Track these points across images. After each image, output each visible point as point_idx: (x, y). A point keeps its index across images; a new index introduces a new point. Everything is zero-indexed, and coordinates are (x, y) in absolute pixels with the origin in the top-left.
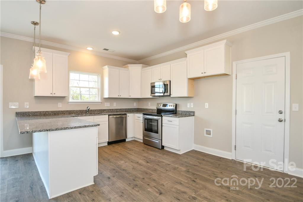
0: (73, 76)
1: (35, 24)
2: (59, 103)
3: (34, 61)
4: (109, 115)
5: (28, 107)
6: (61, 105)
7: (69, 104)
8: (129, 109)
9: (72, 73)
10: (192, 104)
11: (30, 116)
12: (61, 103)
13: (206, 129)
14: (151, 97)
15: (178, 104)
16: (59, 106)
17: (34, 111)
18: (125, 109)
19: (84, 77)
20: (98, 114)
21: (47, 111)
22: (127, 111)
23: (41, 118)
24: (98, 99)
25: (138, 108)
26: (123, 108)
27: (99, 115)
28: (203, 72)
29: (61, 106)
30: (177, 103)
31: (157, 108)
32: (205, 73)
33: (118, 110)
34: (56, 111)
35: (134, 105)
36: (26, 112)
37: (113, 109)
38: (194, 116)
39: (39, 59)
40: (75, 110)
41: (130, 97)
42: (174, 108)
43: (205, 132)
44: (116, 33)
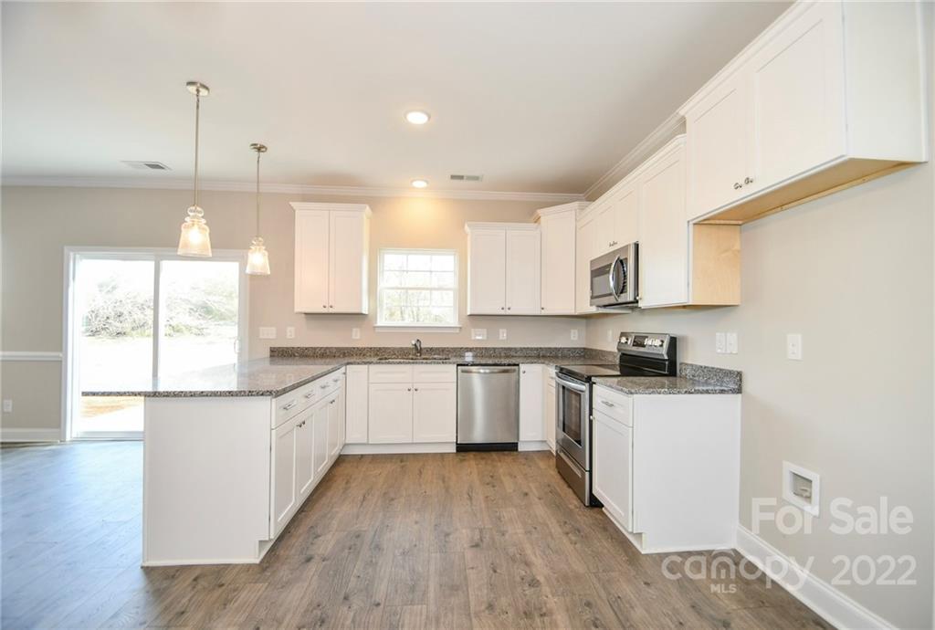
0: (391, 260)
1: (260, 149)
2: (354, 330)
3: (182, 229)
4: (458, 365)
5: (294, 336)
6: (359, 334)
7: (377, 330)
8: (550, 348)
9: (388, 253)
10: (733, 337)
11: (295, 356)
12: (358, 329)
13: (790, 467)
14: (593, 310)
15: (684, 339)
16: (354, 337)
17: (302, 346)
18: (537, 349)
19: (418, 261)
20: (425, 361)
21: (327, 348)
22: (543, 356)
23: (316, 361)
24: (451, 320)
25: (584, 349)
26: (530, 346)
27: (427, 363)
28: (741, 182)
29: (358, 337)
30: (674, 333)
31: (619, 350)
32: (748, 181)
33: (513, 353)
34: (347, 348)
35: (572, 338)
36: (287, 348)
37: (494, 349)
38: (739, 391)
39: (193, 225)
40: (389, 348)
41: (543, 313)
42: (664, 352)
43: (787, 481)
44: (417, 118)
